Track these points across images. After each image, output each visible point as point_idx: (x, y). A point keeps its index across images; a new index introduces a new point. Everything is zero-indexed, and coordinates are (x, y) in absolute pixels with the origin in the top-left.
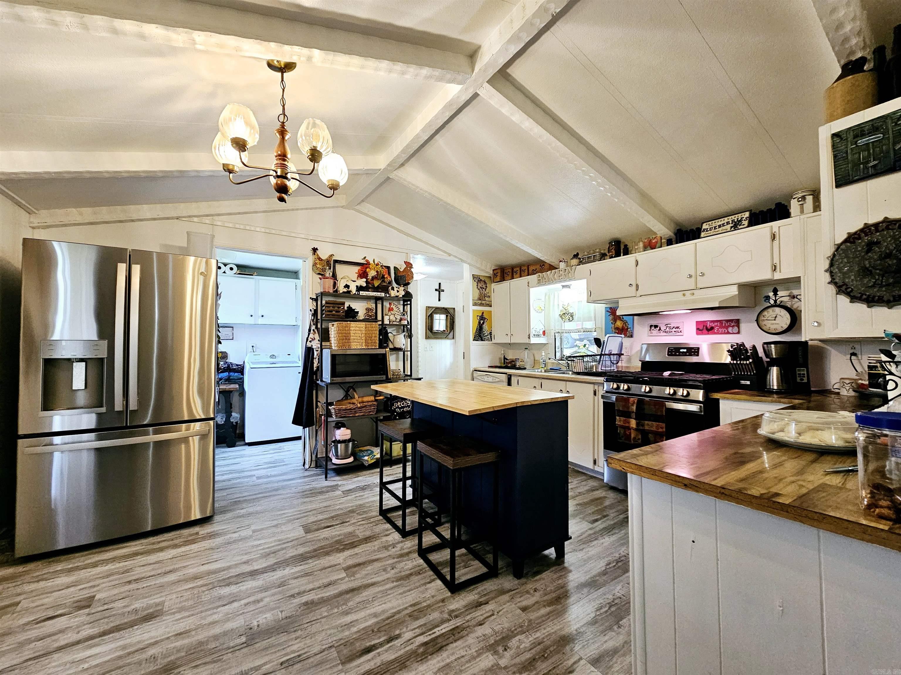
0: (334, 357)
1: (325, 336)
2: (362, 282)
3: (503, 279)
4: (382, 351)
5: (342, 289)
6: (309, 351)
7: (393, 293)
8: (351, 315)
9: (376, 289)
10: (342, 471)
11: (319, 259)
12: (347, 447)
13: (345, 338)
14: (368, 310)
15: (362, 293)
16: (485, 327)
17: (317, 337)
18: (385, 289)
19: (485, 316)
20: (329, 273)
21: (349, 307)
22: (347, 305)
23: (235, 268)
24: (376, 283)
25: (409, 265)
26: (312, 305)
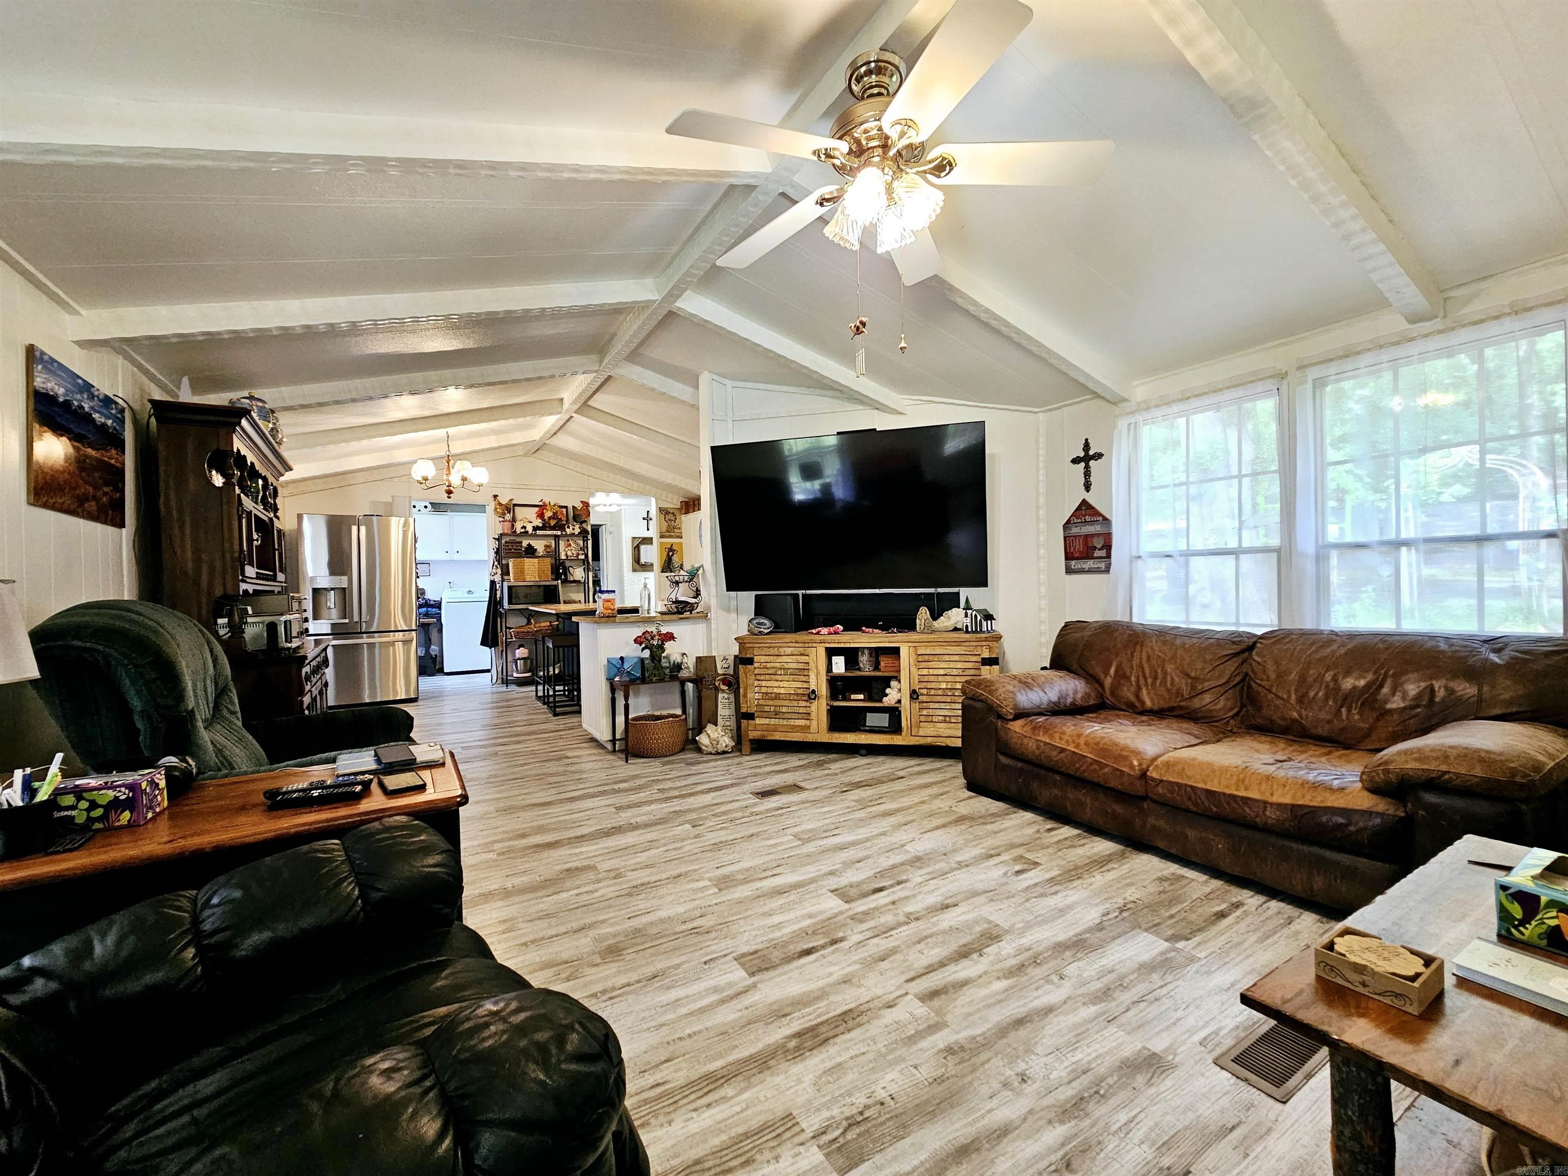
0: (510, 588)
1: (505, 572)
2: (539, 522)
3: (687, 512)
4: (555, 583)
5: (519, 530)
6: (493, 583)
7: (568, 531)
8: (531, 552)
9: (553, 528)
10: (521, 683)
11: (500, 504)
12: (525, 664)
13: (520, 573)
14: (547, 547)
15: (538, 532)
16: (675, 559)
17: (499, 571)
18: (562, 528)
19: (674, 547)
20: (508, 517)
21: (529, 545)
22: (525, 543)
23: (429, 506)
24: (553, 523)
25: (586, 505)
26: (495, 545)
